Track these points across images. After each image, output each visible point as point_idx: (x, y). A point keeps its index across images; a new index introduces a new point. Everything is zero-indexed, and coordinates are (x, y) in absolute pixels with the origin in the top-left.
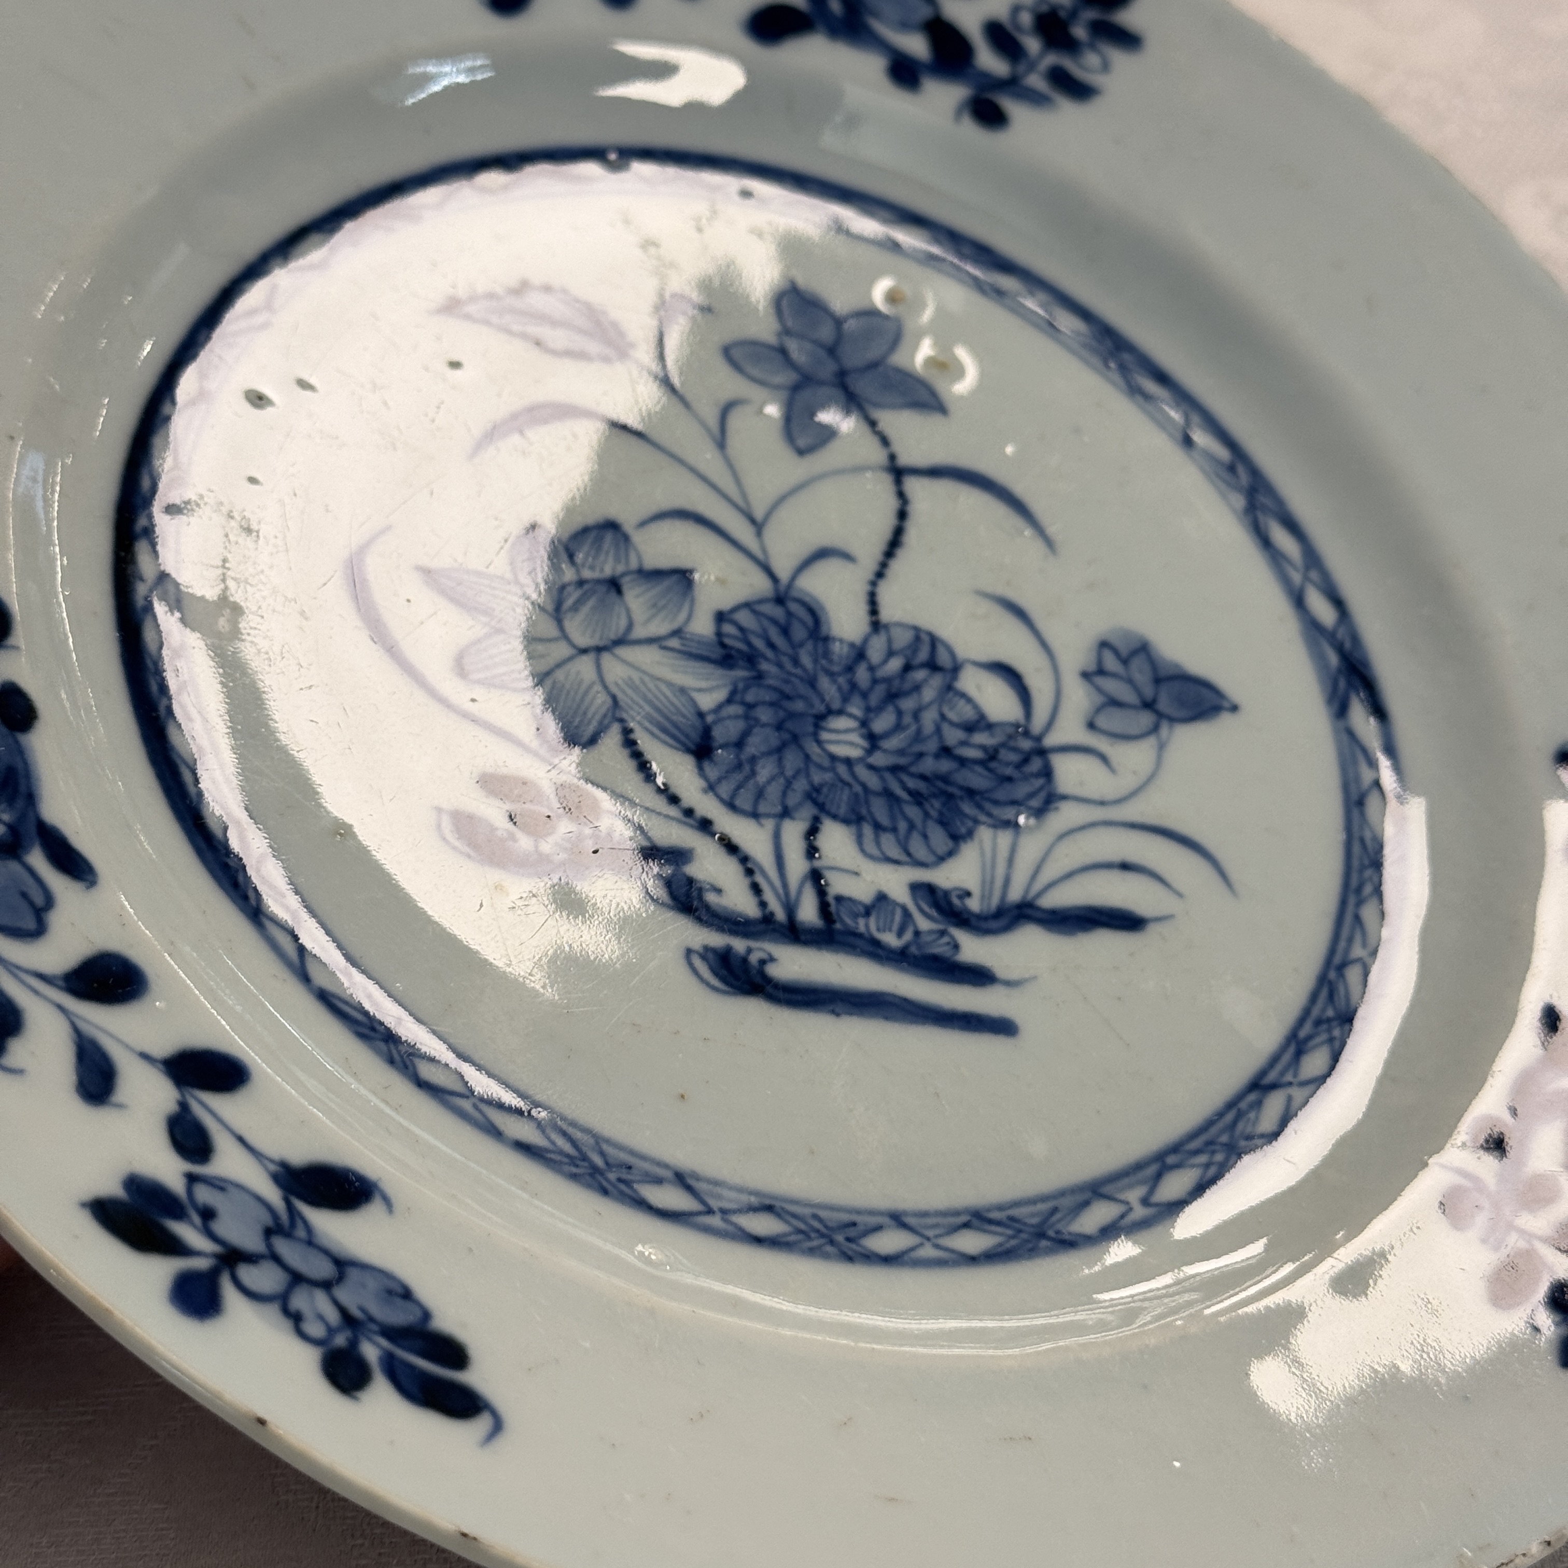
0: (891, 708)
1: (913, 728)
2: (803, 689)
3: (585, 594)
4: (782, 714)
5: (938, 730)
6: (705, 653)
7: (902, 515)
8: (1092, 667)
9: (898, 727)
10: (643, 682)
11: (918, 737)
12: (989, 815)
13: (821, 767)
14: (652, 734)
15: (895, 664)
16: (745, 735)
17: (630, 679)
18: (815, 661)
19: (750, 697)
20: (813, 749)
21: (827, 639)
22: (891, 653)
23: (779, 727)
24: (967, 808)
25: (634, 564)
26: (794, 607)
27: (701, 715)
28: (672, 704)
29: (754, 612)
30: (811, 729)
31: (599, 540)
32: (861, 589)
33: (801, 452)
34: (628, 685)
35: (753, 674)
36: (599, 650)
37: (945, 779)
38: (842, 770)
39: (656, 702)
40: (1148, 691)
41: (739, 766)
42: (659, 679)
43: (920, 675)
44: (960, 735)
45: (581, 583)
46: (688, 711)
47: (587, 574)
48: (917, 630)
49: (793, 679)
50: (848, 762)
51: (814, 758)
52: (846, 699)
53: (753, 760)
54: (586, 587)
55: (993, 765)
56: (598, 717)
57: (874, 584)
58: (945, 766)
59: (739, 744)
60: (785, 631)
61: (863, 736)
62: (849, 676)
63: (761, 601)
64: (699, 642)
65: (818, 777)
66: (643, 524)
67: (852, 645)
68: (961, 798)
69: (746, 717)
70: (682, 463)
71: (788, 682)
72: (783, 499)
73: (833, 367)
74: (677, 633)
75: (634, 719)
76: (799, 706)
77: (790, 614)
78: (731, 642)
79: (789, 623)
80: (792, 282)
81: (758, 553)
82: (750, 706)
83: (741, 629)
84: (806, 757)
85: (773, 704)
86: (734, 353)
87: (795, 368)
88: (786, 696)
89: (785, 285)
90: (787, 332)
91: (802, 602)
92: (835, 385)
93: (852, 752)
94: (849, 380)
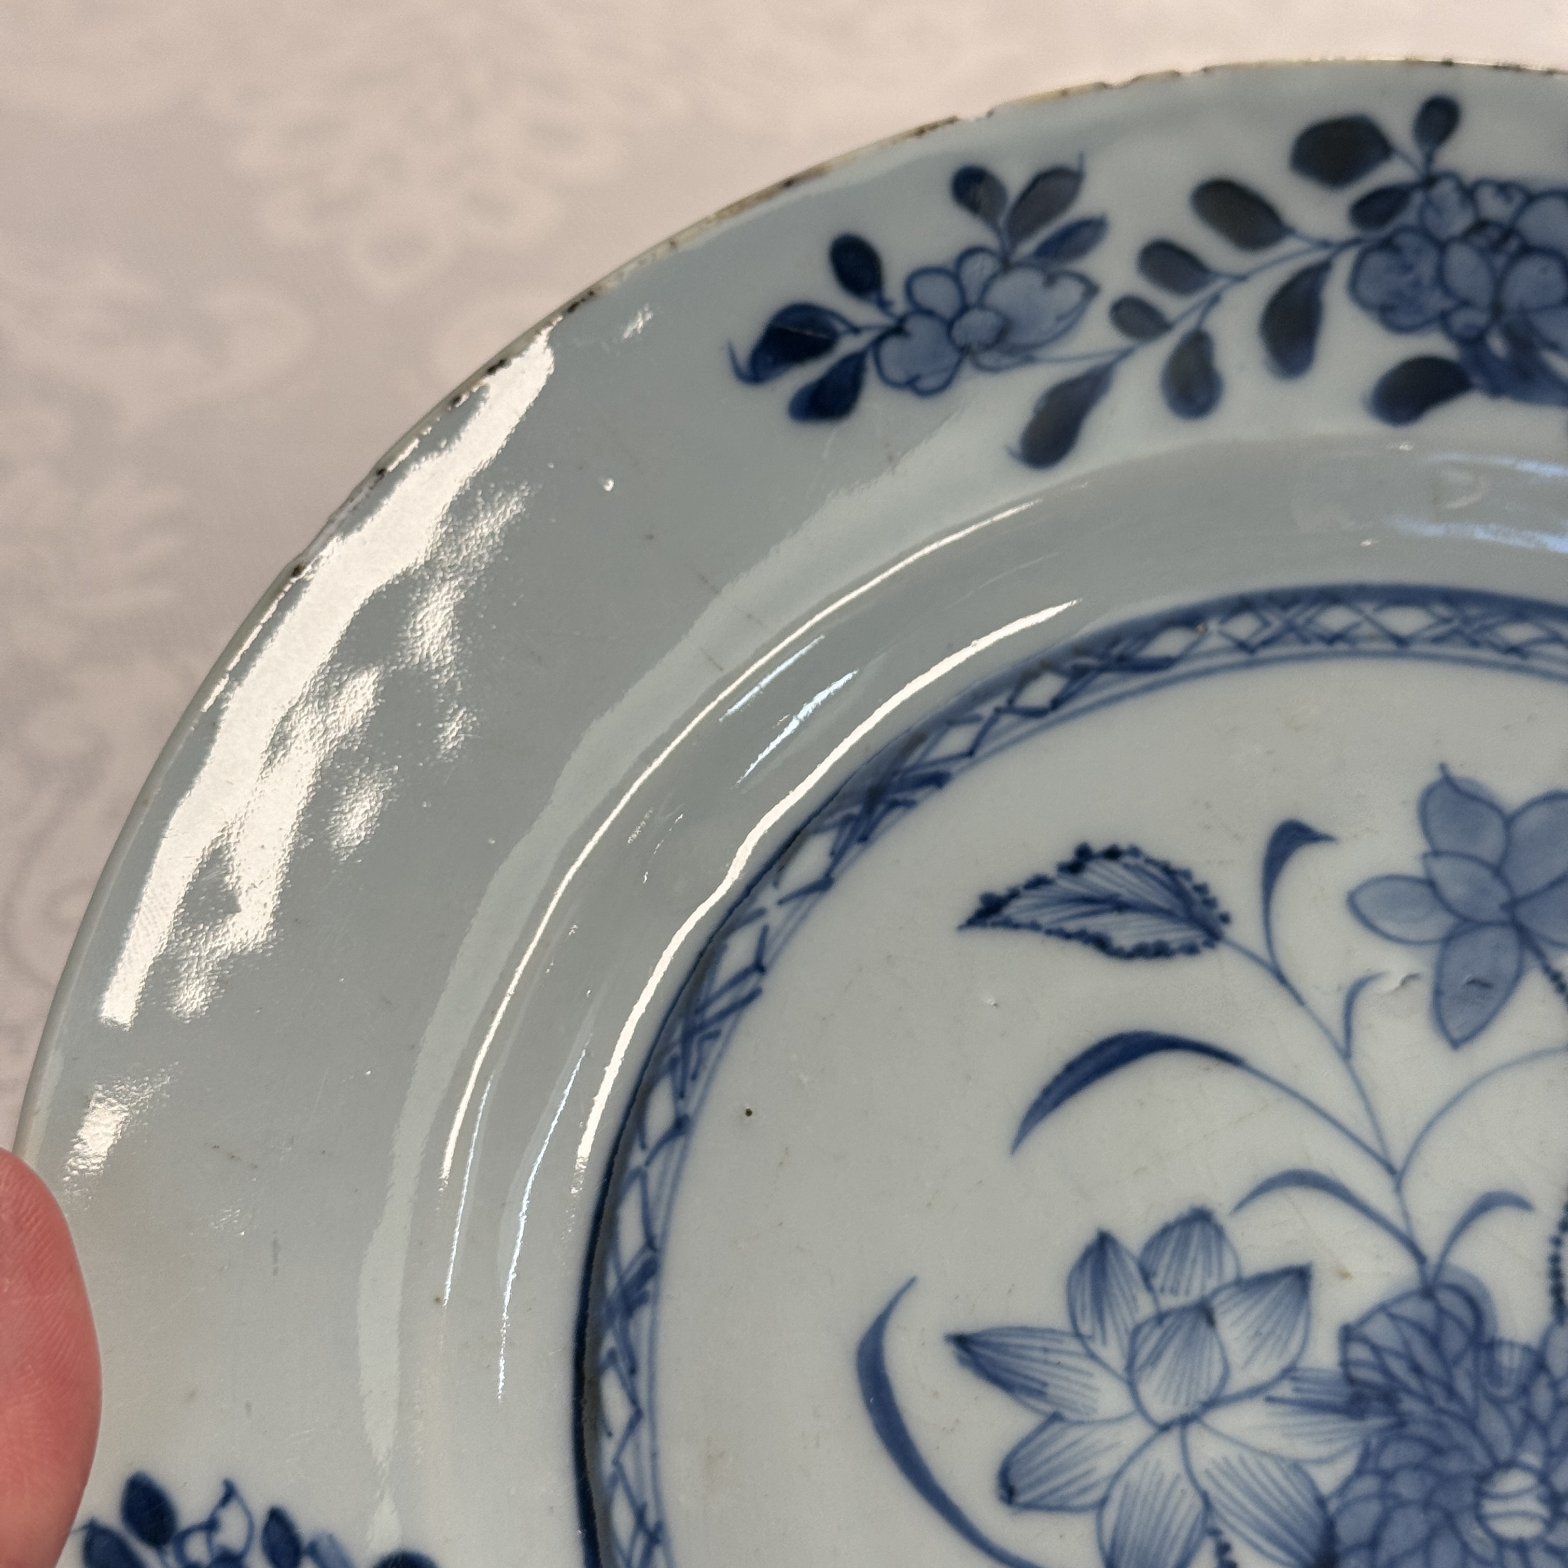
2: (1460, 1435)
3: (1165, 1334)
4: (1430, 1481)
6: (1325, 1398)
10: (1242, 1461)
14: (1257, 1548)
16: (1382, 1523)
17: (1226, 1460)
18: (1476, 1386)
19: (1388, 1461)
20: (1474, 1533)
21: (1492, 1345)
23: (1427, 1504)
25: (1230, 1273)
26: (1448, 1299)
27: (1321, 1502)
28: (1282, 1491)
29: (1393, 1317)
30: (1469, 1498)
31: (1184, 1243)
32: (1539, 1253)
33: (1455, 1044)
34: (1225, 1473)
35: (1393, 1420)
36: (1185, 1421)
38: (1512, 1560)
39: (1264, 1496)
42: (1264, 1454)
45: (1160, 1318)
46: (1305, 1502)
47: (1169, 1302)
49: (1445, 1419)
50: (1521, 1547)
51: (1477, 1548)
52: (1518, 1441)
54: (1167, 1322)
56: (1184, 1534)
57: (1557, 1243)
59: (1373, 1543)
60: (1435, 1341)
61: (1544, 1500)
62: (1523, 1403)
63: (1401, 1298)
64: (1318, 1382)
66: (1241, 1205)
67: (1527, 1349)
69: (1382, 1495)
70: (1294, 1094)
71: (1439, 1426)
72: (1430, 1126)
73: (1500, 895)
74: (1289, 1372)
75: (1233, 1528)
76: (1454, 1464)
77: (1441, 1311)
78: (1362, 1374)
79: (1440, 1326)
80: (1443, 767)
81: (1396, 1219)
82: (1387, 1476)
83: (1376, 1349)
84: (1465, 1548)
85: (1417, 1467)
86: (1363, 900)
87: (1448, 907)
88: (1437, 1450)
89: (1433, 776)
90: (1436, 853)
91: (1458, 1290)
92: (1502, 924)
93: (1526, 1529)
94: (1523, 913)
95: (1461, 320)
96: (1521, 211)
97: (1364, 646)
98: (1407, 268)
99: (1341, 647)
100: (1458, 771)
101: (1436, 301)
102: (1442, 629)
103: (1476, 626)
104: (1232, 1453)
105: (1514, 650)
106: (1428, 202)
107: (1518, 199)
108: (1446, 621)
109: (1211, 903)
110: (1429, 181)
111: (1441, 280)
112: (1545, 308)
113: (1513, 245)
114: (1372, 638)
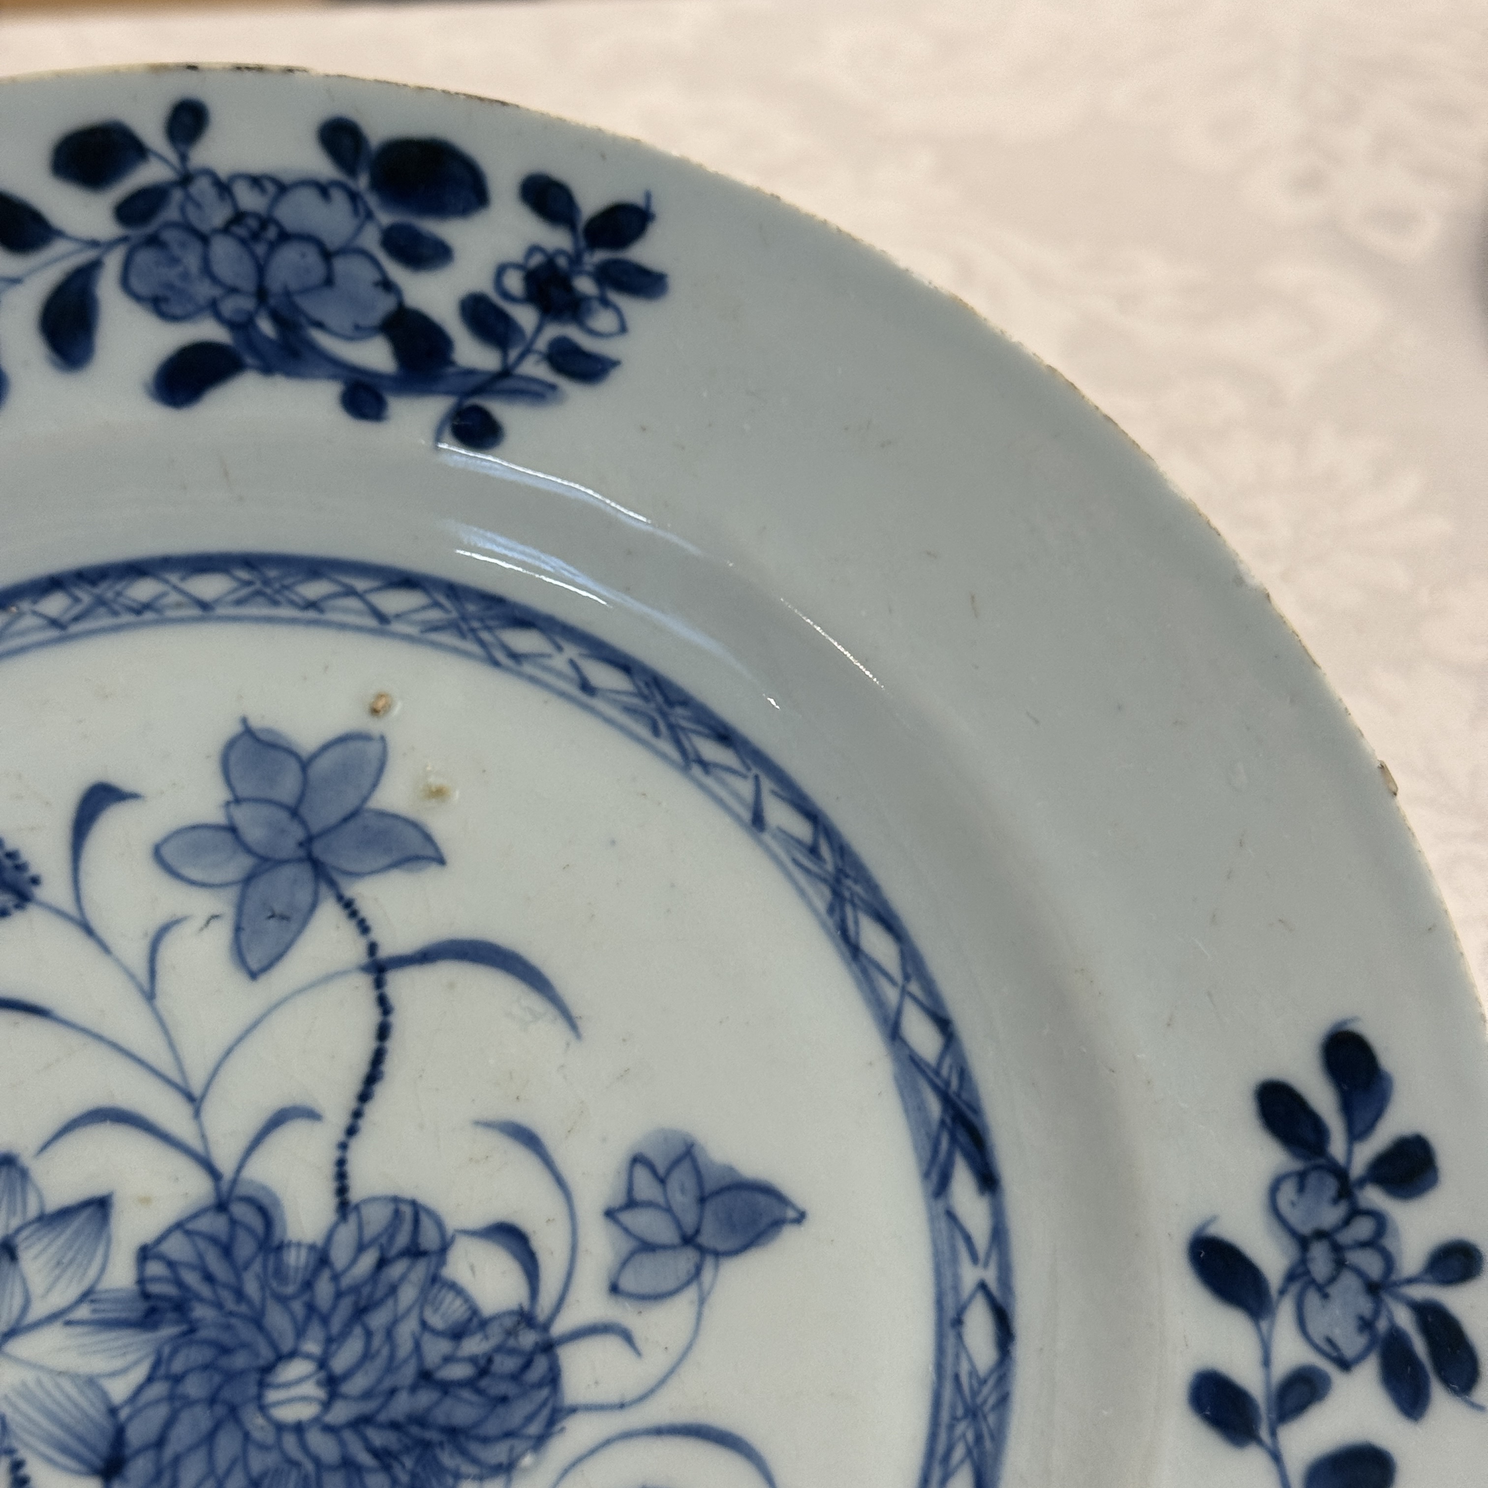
0: (358, 1331)
1: (385, 1352)
2: (246, 1332)
4: (217, 1379)
5: (417, 1347)
6: (124, 1315)
7: (383, 1032)
8: (620, 1199)
9: (367, 1356)
10: (39, 1382)
11: (391, 1367)
12: (475, 1461)
13: (263, 1447)
14: (50, 1461)
15: (368, 1260)
16: (169, 1423)
17: (24, 1384)
18: (264, 1286)
19: (178, 1366)
20: (256, 1422)
21: (280, 1248)
22: (361, 1248)
23: (212, 1401)
24: (448, 1459)
25: (33, 1211)
26: (239, 1210)
27: (113, 1411)
28: (76, 1405)
29: (188, 1233)
30: (253, 1390)
32: (327, 1156)
33: (253, 975)
34: (21, 1395)
35: (184, 1327)
37: (420, 1420)
38: (290, 1442)
39: (58, 1411)
40: (689, 1219)
41: (158, 1476)
42: (60, 1373)
43: (396, 1270)
44: (444, 1346)
46: (96, 1412)
48: (396, 1200)
49: (233, 1321)
50: (299, 1428)
51: (257, 1435)
52: (300, 1333)
53: (177, 1460)
55: (484, 1383)
57: (343, 1146)
58: (425, 1398)
59: (160, 1443)
60: (226, 1250)
61: (319, 1383)
62: (306, 1297)
63: (197, 1215)
64: (116, 1301)
65: (258, 1462)
66: (46, 1146)
67: (312, 1247)
68: (441, 1444)
69: (171, 1397)
70: (99, 1038)
71: (228, 1327)
72: (229, 1052)
73: (297, 833)
74: (87, 1296)
75: (27, 1445)
76: (240, 1361)
77: (233, 1222)
78: (155, 1288)
79: (232, 1237)
80: (244, 721)
81: (194, 1143)
82: (177, 1379)
83: (171, 1264)
84: (247, 1436)
85: (206, 1367)
86: (168, 852)
87: (248, 850)
88: (225, 1350)
89: (236, 728)
90: (237, 801)
91: (250, 1201)
92: (300, 860)
93: (305, 1412)
94: (318, 849)
95: (229, 306)
96: (275, 201)
97: (171, 613)
98: (174, 261)
99: (149, 616)
100: (256, 723)
101: (204, 290)
102: (244, 592)
103: (277, 586)
104: (29, 1376)
105: (312, 605)
106: (188, 197)
107: (271, 188)
108: (249, 583)
109: (21, 868)
110: (186, 179)
111: (207, 270)
112: (306, 291)
113: (272, 233)
114: (179, 605)
